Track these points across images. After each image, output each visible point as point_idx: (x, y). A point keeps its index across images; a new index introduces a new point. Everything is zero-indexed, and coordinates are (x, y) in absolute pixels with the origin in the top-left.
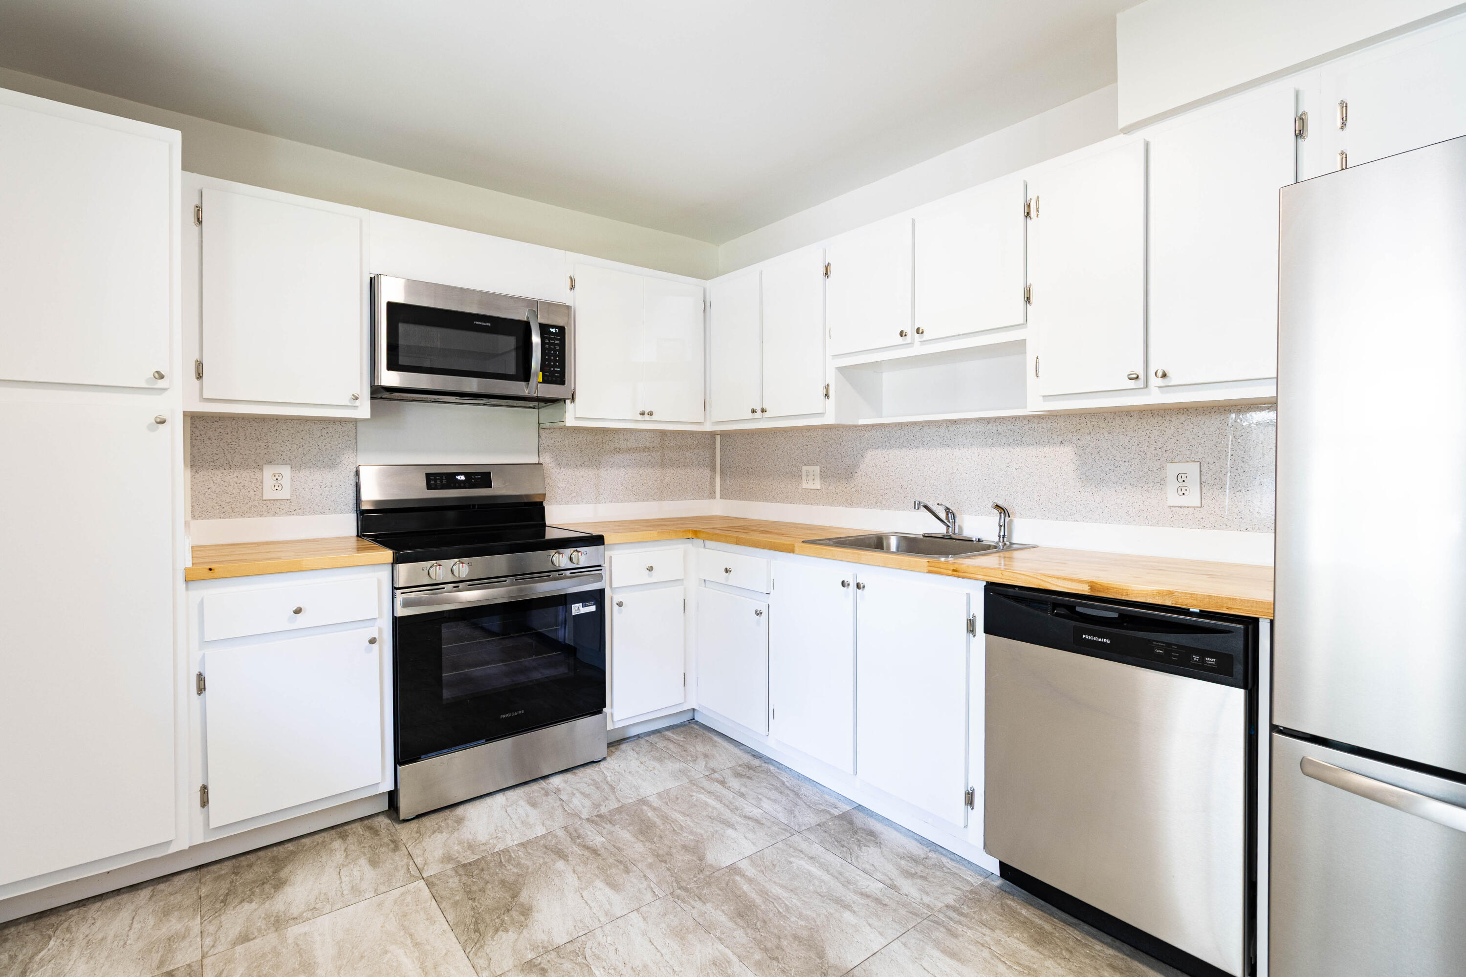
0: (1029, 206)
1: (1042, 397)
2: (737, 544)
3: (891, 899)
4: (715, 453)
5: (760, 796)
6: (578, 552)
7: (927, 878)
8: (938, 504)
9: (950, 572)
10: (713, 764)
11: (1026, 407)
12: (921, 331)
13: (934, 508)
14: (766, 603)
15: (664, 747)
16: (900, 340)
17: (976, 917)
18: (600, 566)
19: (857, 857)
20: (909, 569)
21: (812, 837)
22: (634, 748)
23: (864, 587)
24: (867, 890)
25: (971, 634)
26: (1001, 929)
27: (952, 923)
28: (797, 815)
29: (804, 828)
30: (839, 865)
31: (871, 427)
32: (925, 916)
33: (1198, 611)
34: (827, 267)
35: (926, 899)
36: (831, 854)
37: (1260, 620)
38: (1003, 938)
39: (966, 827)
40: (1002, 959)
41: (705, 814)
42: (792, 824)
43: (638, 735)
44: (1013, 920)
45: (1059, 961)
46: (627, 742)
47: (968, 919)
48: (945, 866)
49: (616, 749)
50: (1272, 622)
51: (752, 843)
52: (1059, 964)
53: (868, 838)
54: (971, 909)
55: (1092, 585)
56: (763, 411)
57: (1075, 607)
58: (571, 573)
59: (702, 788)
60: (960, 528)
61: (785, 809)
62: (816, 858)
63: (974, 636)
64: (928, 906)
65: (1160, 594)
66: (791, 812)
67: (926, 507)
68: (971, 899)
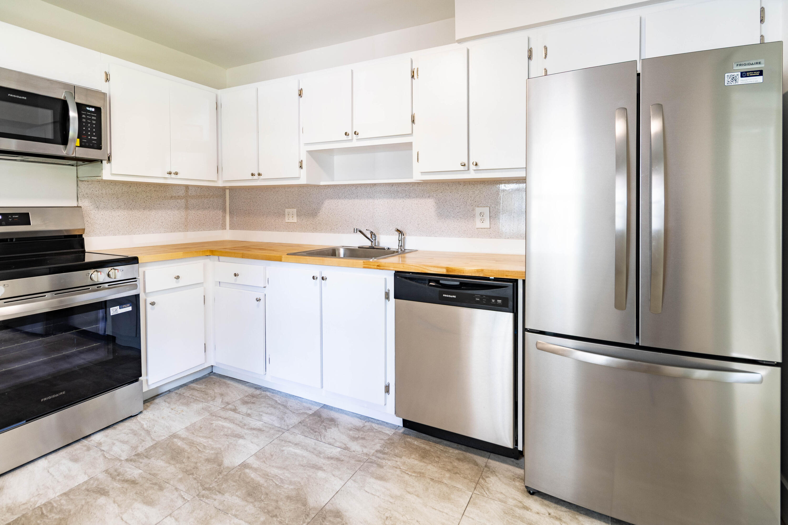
0: (413, 72)
1: (420, 173)
2: (242, 258)
3: (345, 456)
4: (225, 201)
5: (261, 413)
6: (115, 269)
7: (365, 438)
8: (367, 230)
9: (376, 267)
10: (227, 399)
11: (412, 178)
12: (357, 133)
13: (364, 232)
14: (263, 294)
15: (190, 395)
16: (345, 137)
17: (392, 453)
18: (135, 278)
19: (324, 436)
20: (353, 266)
21: (296, 431)
22: (166, 400)
23: (326, 279)
24: (331, 454)
25: (387, 300)
26: (405, 456)
27: (380, 460)
28: (286, 419)
29: (291, 426)
30: (314, 444)
31: (328, 187)
32: (365, 460)
33: (493, 278)
34: (301, 91)
35: (365, 450)
36: (309, 439)
37: (519, 280)
38: (407, 460)
39: (385, 405)
40: (407, 472)
41: (222, 433)
42: (283, 426)
43: (169, 390)
44: (411, 449)
45: (434, 464)
46: (160, 397)
47: (388, 455)
48: (374, 429)
49: (151, 403)
50: (524, 281)
51: (257, 445)
52: (434, 466)
53: (330, 423)
54: (389, 449)
55: (448, 269)
56: (259, 175)
57: (439, 281)
58: (108, 285)
59: (220, 417)
60: (378, 242)
61: (278, 417)
62: (299, 443)
63: (389, 301)
64: (366, 454)
65: (478, 271)
66: (282, 419)
67: (360, 231)
68: (389, 444)
